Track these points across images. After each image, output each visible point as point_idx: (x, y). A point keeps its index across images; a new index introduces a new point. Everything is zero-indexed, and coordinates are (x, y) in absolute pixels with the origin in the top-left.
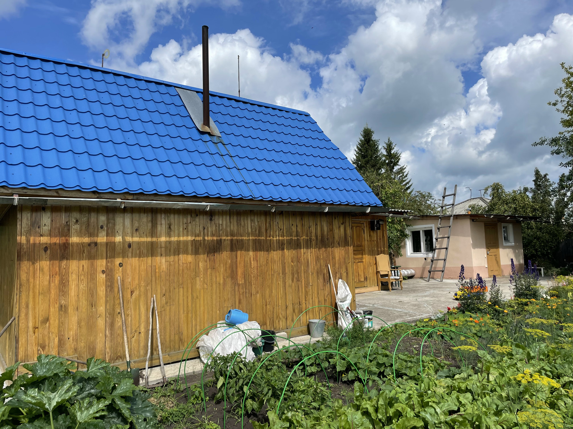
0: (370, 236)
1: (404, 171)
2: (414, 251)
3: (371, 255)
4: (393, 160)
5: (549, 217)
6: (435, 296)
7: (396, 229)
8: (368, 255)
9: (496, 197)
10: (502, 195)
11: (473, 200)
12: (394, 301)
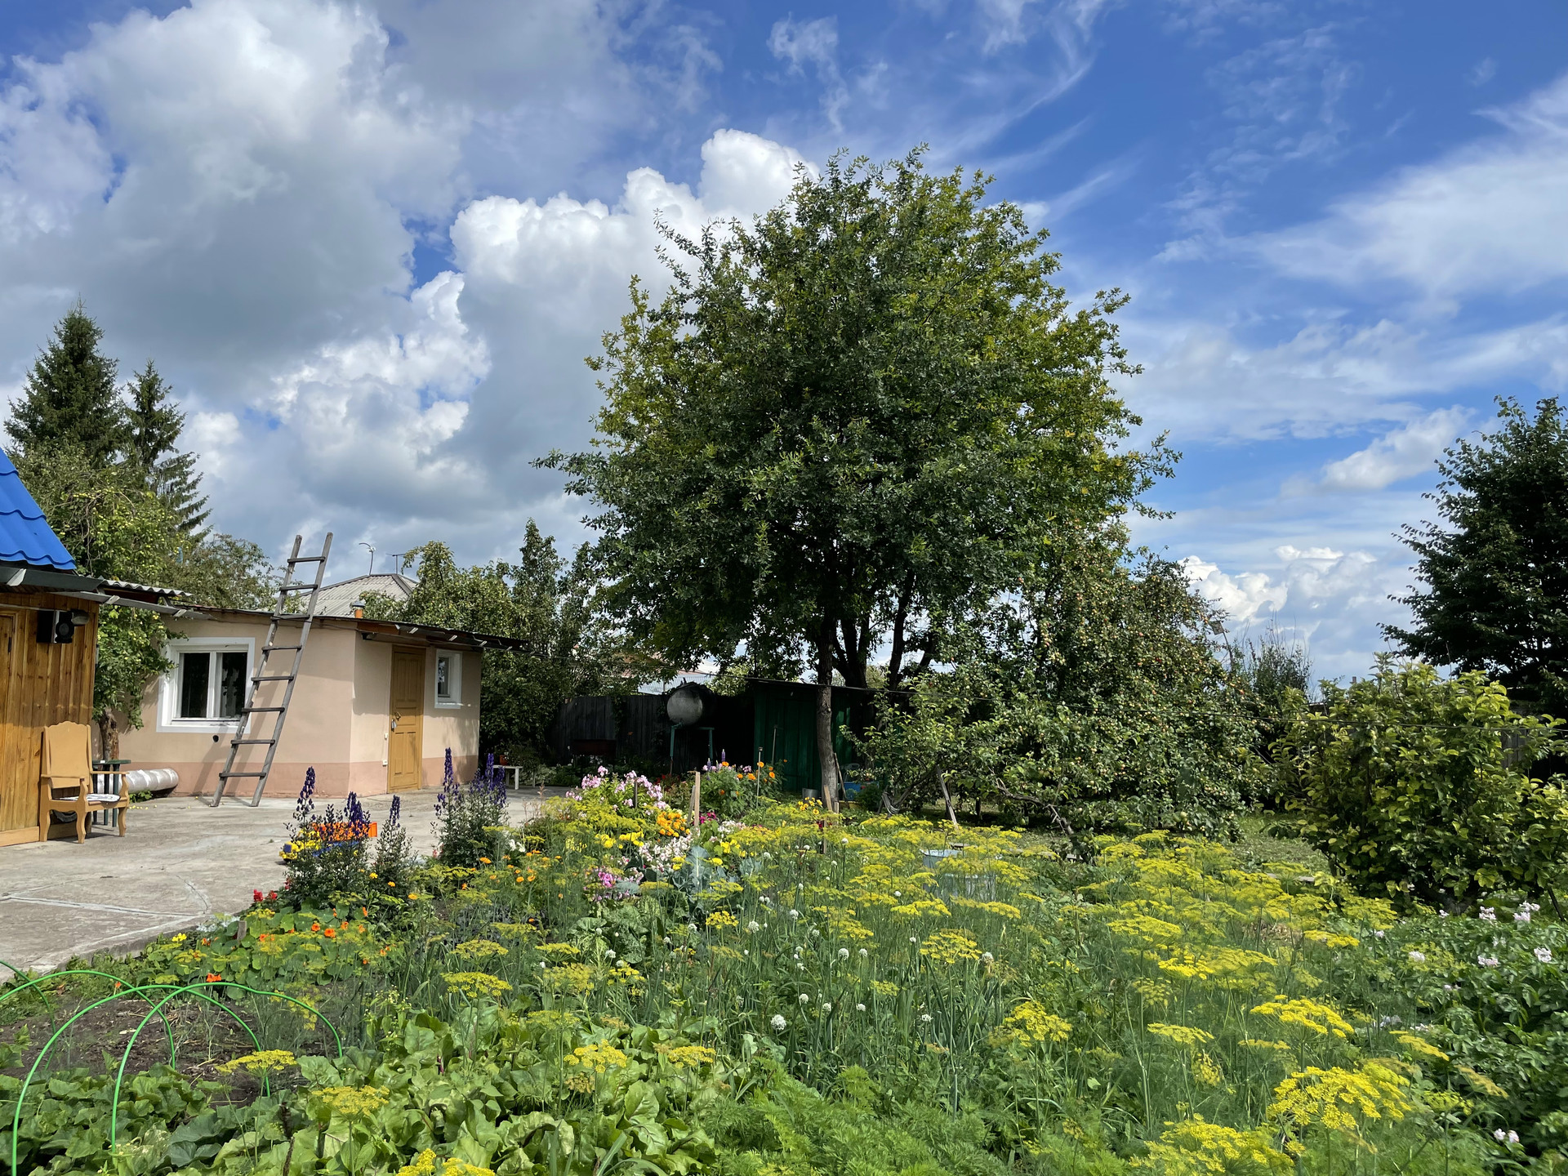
0: (30, 660)
1: (189, 469)
2: (183, 715)
3: (25, 725)
4: (157, 432)
5: (545, 642)
6: (225, 853)
7: (131, 643)
8: (17, 723)
9: (431, 579)
10: (447, 576)
11: (376, 580)
12: (85, 877)
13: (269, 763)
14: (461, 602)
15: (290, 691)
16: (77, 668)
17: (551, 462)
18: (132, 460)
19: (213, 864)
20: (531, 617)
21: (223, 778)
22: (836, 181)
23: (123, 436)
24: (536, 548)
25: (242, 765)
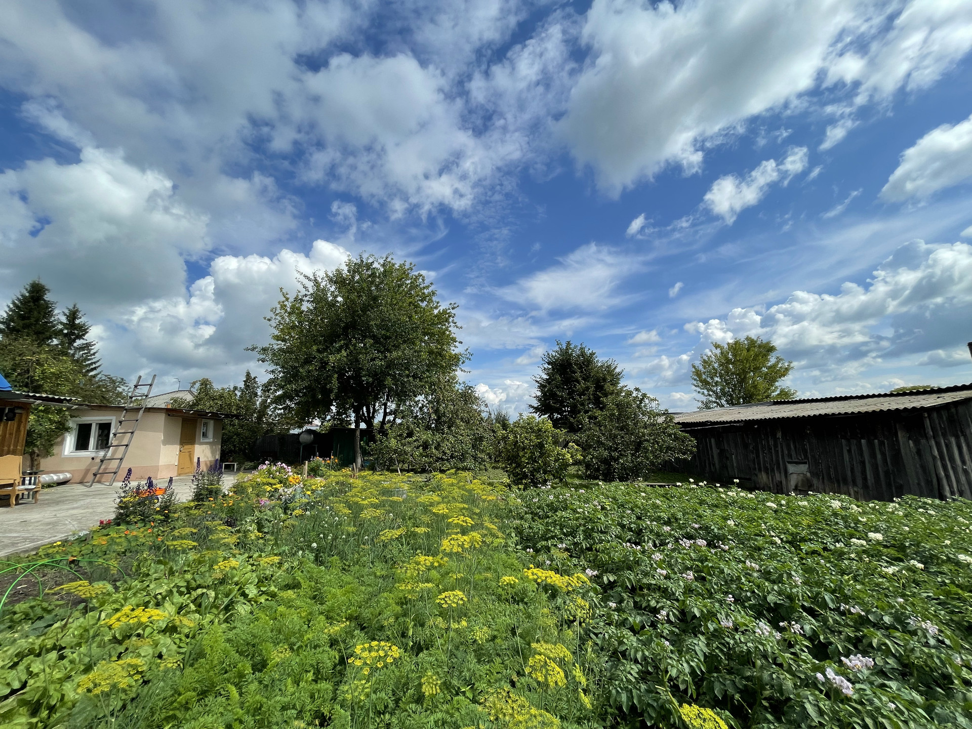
1: (92, 348)
2: (77, 449)
4: (76, 332)
5: (252, 415)
6: (90, 506)
7: (50, 420)
9: (203, 392)
10: (210, 391)
11: (180, 392)
12: (12, 522)
13: (119, 467)
14: (216, 401)
15: (131, 438)
16: (16, 432)
17: (253, 349)
18: (62, 343)
19: (83, 511)
20: (245, 406)
21: (95, 475)
22: (362, 261)
23: (58, 333)
24: (250, 380)
25: (105, 469)
